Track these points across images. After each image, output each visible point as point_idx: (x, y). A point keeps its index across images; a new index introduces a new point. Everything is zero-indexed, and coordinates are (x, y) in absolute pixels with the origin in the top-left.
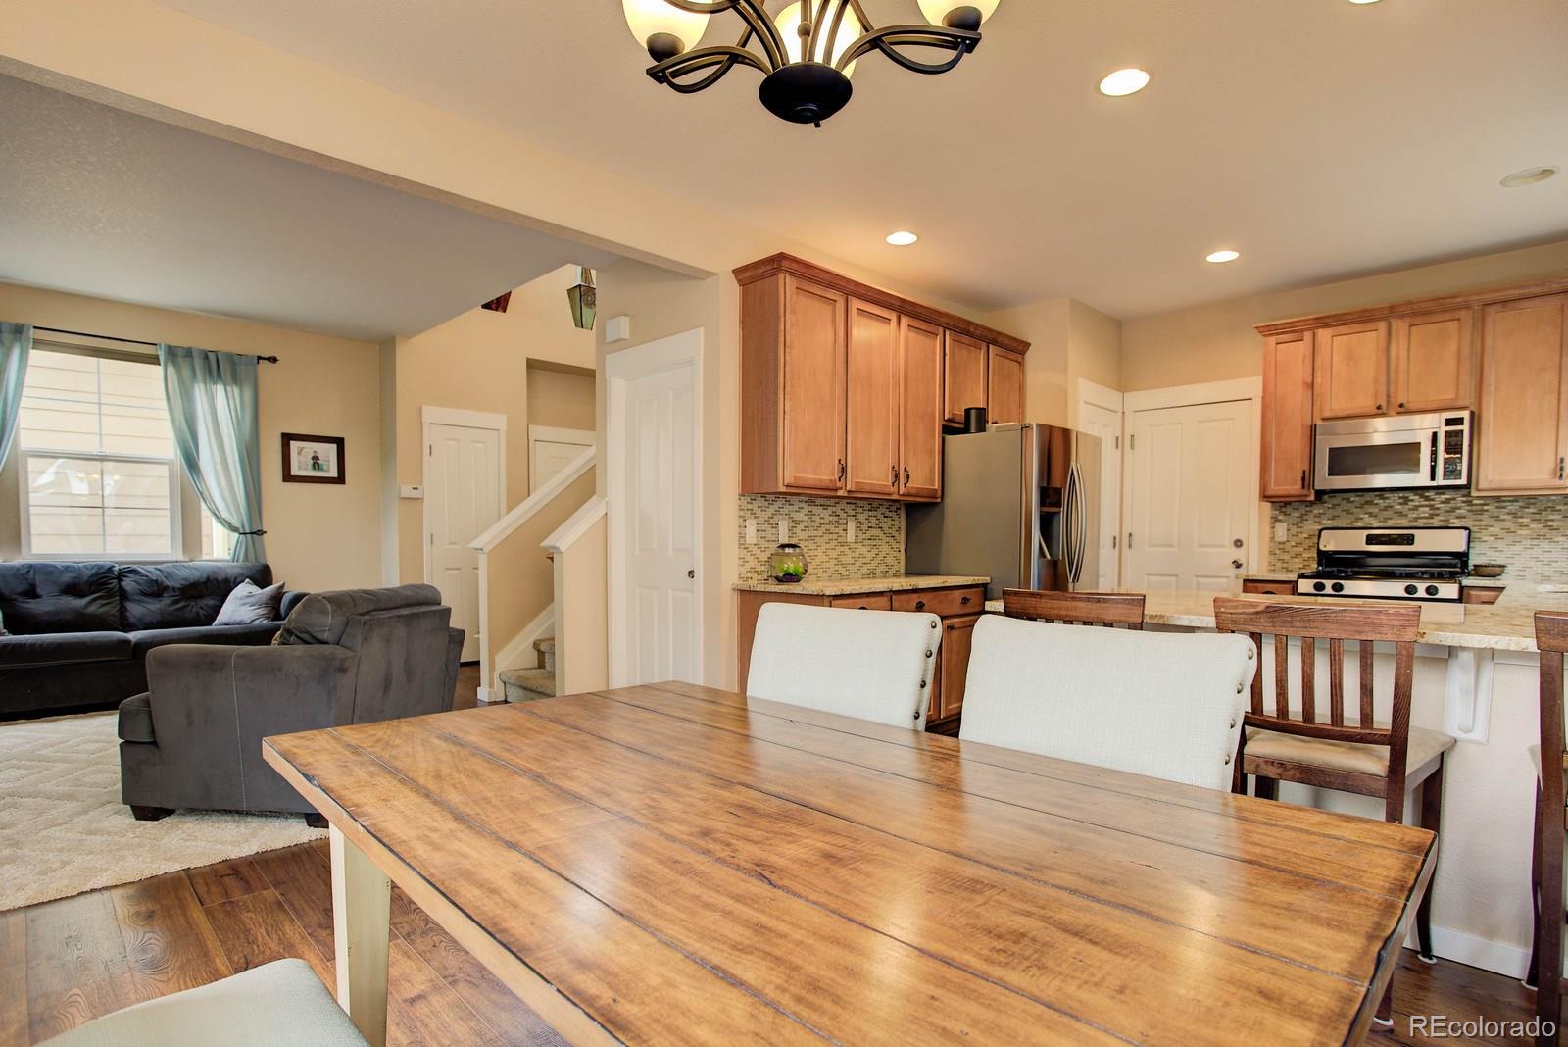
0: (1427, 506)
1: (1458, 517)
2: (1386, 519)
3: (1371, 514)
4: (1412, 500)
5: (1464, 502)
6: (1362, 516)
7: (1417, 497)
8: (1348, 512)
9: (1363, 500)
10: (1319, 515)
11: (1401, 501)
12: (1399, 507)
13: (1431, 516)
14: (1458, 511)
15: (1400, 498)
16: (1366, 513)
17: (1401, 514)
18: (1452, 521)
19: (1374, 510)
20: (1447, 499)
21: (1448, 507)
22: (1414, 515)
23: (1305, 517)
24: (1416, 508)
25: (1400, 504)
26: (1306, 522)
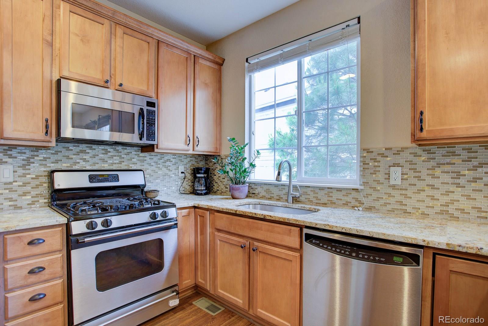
0: (118, 156)
1: (133, 164)
2: (95, 164)
3: (84, 160)
4: (110, 152)
5: (136, 155)
6: (78, 161)
7: (112, 150)
8: (68, 157)
9: (78, 149)
10: (45, 159)
11: (103, 152)
12: (102, 155)
13: (120, 163)
14: (133, 160)
15: (103, 150)
16: (81, 159)
17: (103, 161)
18: (130, 166)
19: (87, 157)
20: (128, 152)
21: (128, 157)
22: (111, 162)
23: (32, 160)
24: (112, 157)
25: (103, 154)
26: (32, 165)
